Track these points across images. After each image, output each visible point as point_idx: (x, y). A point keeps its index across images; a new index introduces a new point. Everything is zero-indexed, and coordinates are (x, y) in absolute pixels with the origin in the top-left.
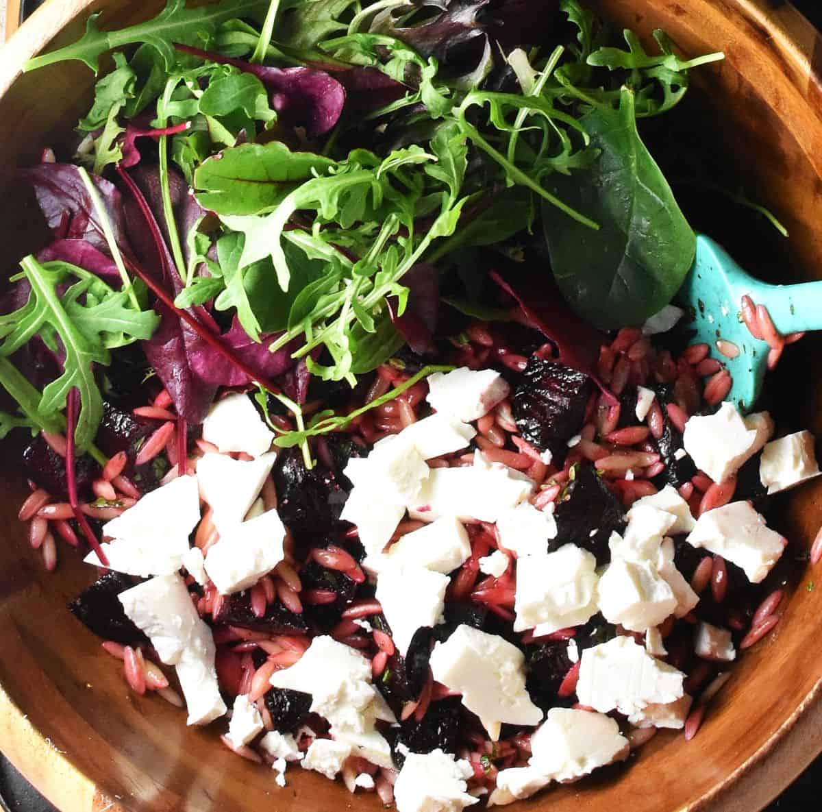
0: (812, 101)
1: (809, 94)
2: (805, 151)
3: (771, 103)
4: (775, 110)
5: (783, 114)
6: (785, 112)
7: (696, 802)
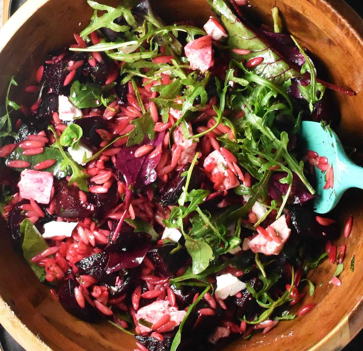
0: (319, 7)
1: (317, 4)
2: (321, 29)
3: (301, 12)
4: (303, 14)
5: (307, 15)
6: (308, 14)
7: (350, 313)
